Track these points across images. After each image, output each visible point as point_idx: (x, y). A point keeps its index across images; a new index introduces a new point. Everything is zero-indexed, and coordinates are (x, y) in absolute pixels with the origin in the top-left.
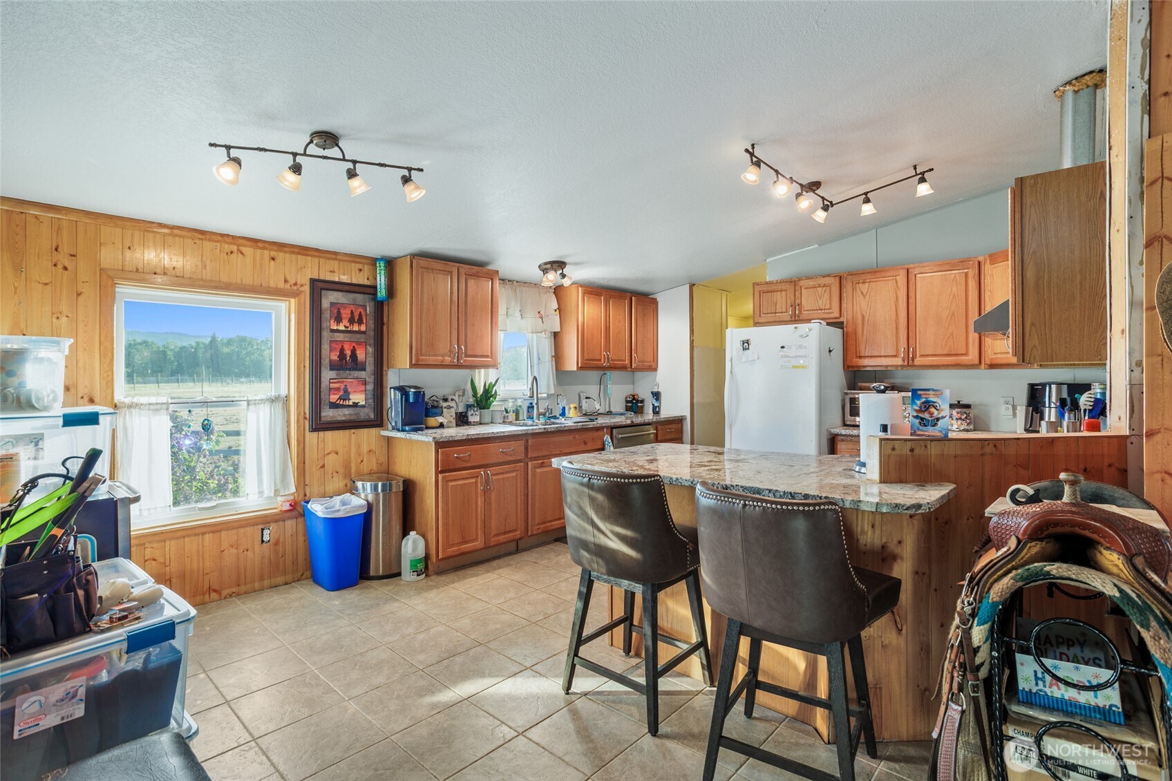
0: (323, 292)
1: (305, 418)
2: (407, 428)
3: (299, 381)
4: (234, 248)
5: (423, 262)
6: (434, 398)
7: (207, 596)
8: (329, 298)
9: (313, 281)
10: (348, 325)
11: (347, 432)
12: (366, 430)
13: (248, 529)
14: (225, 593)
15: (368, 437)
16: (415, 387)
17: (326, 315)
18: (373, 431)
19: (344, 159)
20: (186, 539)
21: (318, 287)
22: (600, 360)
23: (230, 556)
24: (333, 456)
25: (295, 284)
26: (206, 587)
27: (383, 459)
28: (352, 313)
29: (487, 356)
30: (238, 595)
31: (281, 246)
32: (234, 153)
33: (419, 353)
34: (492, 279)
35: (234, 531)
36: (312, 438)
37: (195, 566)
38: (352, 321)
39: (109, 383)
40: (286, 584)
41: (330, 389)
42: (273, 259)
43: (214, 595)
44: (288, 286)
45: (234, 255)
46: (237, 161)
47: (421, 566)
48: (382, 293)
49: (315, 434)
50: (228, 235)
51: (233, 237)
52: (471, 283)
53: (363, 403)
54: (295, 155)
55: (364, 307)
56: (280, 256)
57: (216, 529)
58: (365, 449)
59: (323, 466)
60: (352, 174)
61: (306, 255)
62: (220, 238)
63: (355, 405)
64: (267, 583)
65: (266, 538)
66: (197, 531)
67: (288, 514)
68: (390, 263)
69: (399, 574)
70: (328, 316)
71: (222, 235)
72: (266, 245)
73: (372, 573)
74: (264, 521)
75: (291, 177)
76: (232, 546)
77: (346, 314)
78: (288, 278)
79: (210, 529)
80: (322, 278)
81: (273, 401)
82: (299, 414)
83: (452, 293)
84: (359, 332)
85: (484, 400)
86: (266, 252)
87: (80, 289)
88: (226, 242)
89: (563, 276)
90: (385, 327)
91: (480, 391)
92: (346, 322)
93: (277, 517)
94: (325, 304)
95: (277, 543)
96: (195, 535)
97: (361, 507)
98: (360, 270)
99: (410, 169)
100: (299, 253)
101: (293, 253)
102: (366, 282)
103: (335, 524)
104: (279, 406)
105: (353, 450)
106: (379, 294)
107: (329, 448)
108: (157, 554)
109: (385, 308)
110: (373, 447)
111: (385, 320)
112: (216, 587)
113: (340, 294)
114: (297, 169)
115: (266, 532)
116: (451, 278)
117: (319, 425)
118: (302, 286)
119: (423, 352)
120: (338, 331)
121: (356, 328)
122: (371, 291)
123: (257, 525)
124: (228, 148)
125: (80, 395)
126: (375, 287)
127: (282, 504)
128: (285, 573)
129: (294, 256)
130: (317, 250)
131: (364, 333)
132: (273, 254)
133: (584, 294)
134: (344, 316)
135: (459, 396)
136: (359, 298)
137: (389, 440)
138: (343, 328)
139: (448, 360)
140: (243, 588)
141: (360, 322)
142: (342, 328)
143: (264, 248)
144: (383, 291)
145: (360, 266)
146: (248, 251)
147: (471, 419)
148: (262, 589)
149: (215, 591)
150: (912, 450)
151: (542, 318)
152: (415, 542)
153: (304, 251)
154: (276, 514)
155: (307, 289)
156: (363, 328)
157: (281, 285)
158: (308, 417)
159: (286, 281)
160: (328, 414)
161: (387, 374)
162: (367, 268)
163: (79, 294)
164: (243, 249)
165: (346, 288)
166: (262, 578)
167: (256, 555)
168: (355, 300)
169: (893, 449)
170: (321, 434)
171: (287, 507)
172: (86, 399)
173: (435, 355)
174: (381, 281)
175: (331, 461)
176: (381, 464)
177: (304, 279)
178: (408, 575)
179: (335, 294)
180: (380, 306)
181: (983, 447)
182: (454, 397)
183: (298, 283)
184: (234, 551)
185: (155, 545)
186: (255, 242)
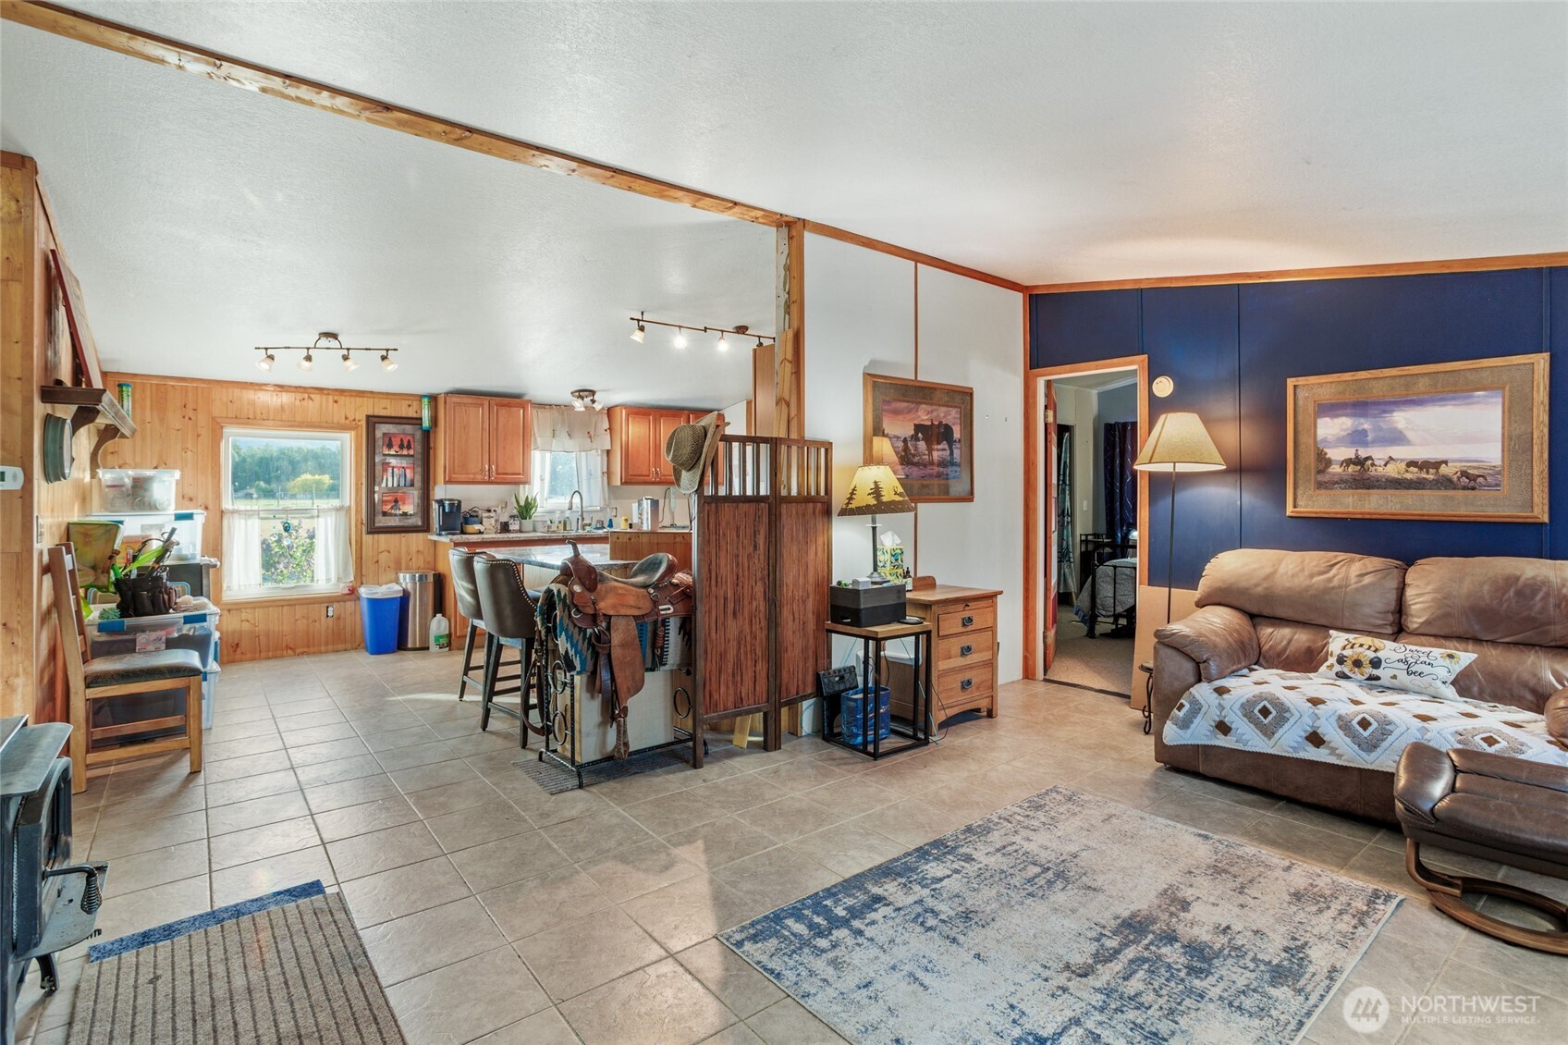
0: (377, 425)
1: (362, 523)
2: (443, 533)
3: (357, 494)
4: (306, 396)
5: (455, 399)
6: (475, 509)
7: (285, 652)
8: (382, 429)
9: (368, 417)
10: (398, 450)
11: (397, 536)
12: (415, 534)
13: (316, 605)
14: (298, 651)
15: (416, 539)
16: (449, 500)
17: (379, 443)
18: (421, 535)
19: (341, 348)
20: (270, 609)
21: (373, 421)
22: (649, 476)
23: (301, 625)
24: (385, 553)
25: (354, 420)
26: (284, 645)
27: (430, 559)
28: (402, 440)
29: (519, 474)
30: (308, 654)
31: (342, 392)
32: (270, 352)
33: (453, 471)
34: (524, 408)
35: (306, 606)
36: (368, 539)
37: (276, 629)
38: (401, 447)
39: (218, 496)
40: (346, 650)
41: (383, 501)
42: (336, 402)
43: (289, 651)
44: (348, 422)
45: (306, 401)
46: (271, 357)
47: (444, 641)
48: (426, 424)
49: (371, 536)
50: (300, 387)
51: (305, 388)
52: (503, 411)
53: (412, 512)
54: (308, 349)
55: (413, 435)
56: (342, 400)
57: (292, 603)
58: (414, 549)
59: (377, 562)
60: (346, 358)
61: (364, 397)
62: (294, 389)
63: (405, 514)
64: (330, 647)
65: (330, 614)
66: (278, 603)
67: (348, 597)
68: (433, 399)
69: (427, 648)
70: (381, 444)
71: (296, 387)
72: (330, 392)
73: (410, 645)
74: (329, 600)
75: (307, 364)
76: (304, 617)
77: (396, 442)
78: (348, 416)
79: (286, 603)
80: (376, 414)
81: (338, 509)
82: (357, 521)
83: (483, 422)
84: (408, 456)
85: (525, 510)
86: (331, 397)
87: (199, 433)
88: (299, 392)
89: (593, 401)
90: (431, 451)
91: (522, 503)
92: (396, 448)
93: (338, 599)
94: (379, 434)
95: (339, 618)
96: (278, 606)
97: (397, 592)
98: (409, 406)
99: (387, 350)
100: (356, 396)
101: (352, 396)
102: (415, 415)
103: (375, 604)
104: (343, 513)
105: (404, 550)
106: (424, 425)
107: (383, 547)
108: (250, 617)
109: (432, 435)
110: (421, 548)
111: (432, 445)
112: (293, 647)
113: (391, 425)
114: (309, 358)
115: (330, 609)
116: (483, 409)
117: (374, 530)
118: (359, 421)
119: (456, 471)
120: (389, 455)
121: (405, 452)
122: (418, 422)
123: (324, 603)
124: (266, 349)
125: (199, 504)
126: (421, 419)
127: (342, 589)
128: (345, 642)
129: (353, 399)
130: (372, 392)
131: (412, 456)
132: (336, 398)
133: (628, 415)
134: (394, 443)
135: (502, 508)
136: (408, 428)
137: (435, 542)
138: (394, 453)
139: (479, 477)
140: (312, 649)
141: (409, 447)
142: (392, 452)
143: (328, 394)
144: (427, 422)
145: (410, 402)
146: (316, 397)
147: (511, 528)
148: (326, 652)
149: (291, 648)
150: (630, 539)
151: (590, 437)
152: (439, 622)
153: (361, 394)
154: (338, 596)
155: (364, 423)
156: (411, 452)
157: (343, 421)
158: (364, 522)
159: (346, 418)
160: (381, 521)
161: (434, 489)
162: (415, 404)
163: (198, 436)
164: (312, 396)
165: (397, 421)
166: (327, 644)
167: (323, 625)
168: (404, 430)
169: (618, 538)
170: (376, 536)
171: (347, 591)
172: (203, 506)
173: (467, 474)
174: (426, 415)
175: (383, 558)
176: (428, 563)
177: (361, 417)
178: (434, 648)
179: (387, 425)
180: (427, 436)
181: (675, 538)
182: (496, 509)
183: (357, 419)
184: (305, 621)
185: (248, 611)
186: (320, 390)
